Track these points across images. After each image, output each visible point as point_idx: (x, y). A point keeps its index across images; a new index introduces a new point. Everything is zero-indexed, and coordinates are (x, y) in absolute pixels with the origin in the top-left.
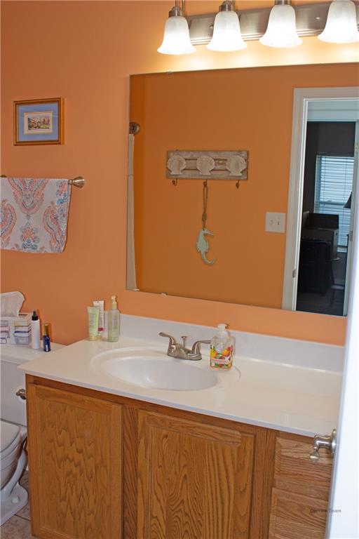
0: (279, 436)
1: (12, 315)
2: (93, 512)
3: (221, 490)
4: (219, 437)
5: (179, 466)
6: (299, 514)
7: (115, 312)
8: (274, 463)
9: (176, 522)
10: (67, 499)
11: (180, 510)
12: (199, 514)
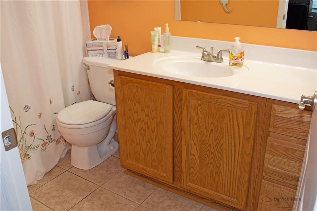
0: (274, 104)
1: (105, 40)
2: (155, 152)
3: (234, 138)
4: (235, 104)
5: (208, 123)
6: (284, 153)
7: (168, 33)
8: (270, 121)
9: (206, 157)
10: (140, 144)
11: (208, 150)
12: (220, 153)
